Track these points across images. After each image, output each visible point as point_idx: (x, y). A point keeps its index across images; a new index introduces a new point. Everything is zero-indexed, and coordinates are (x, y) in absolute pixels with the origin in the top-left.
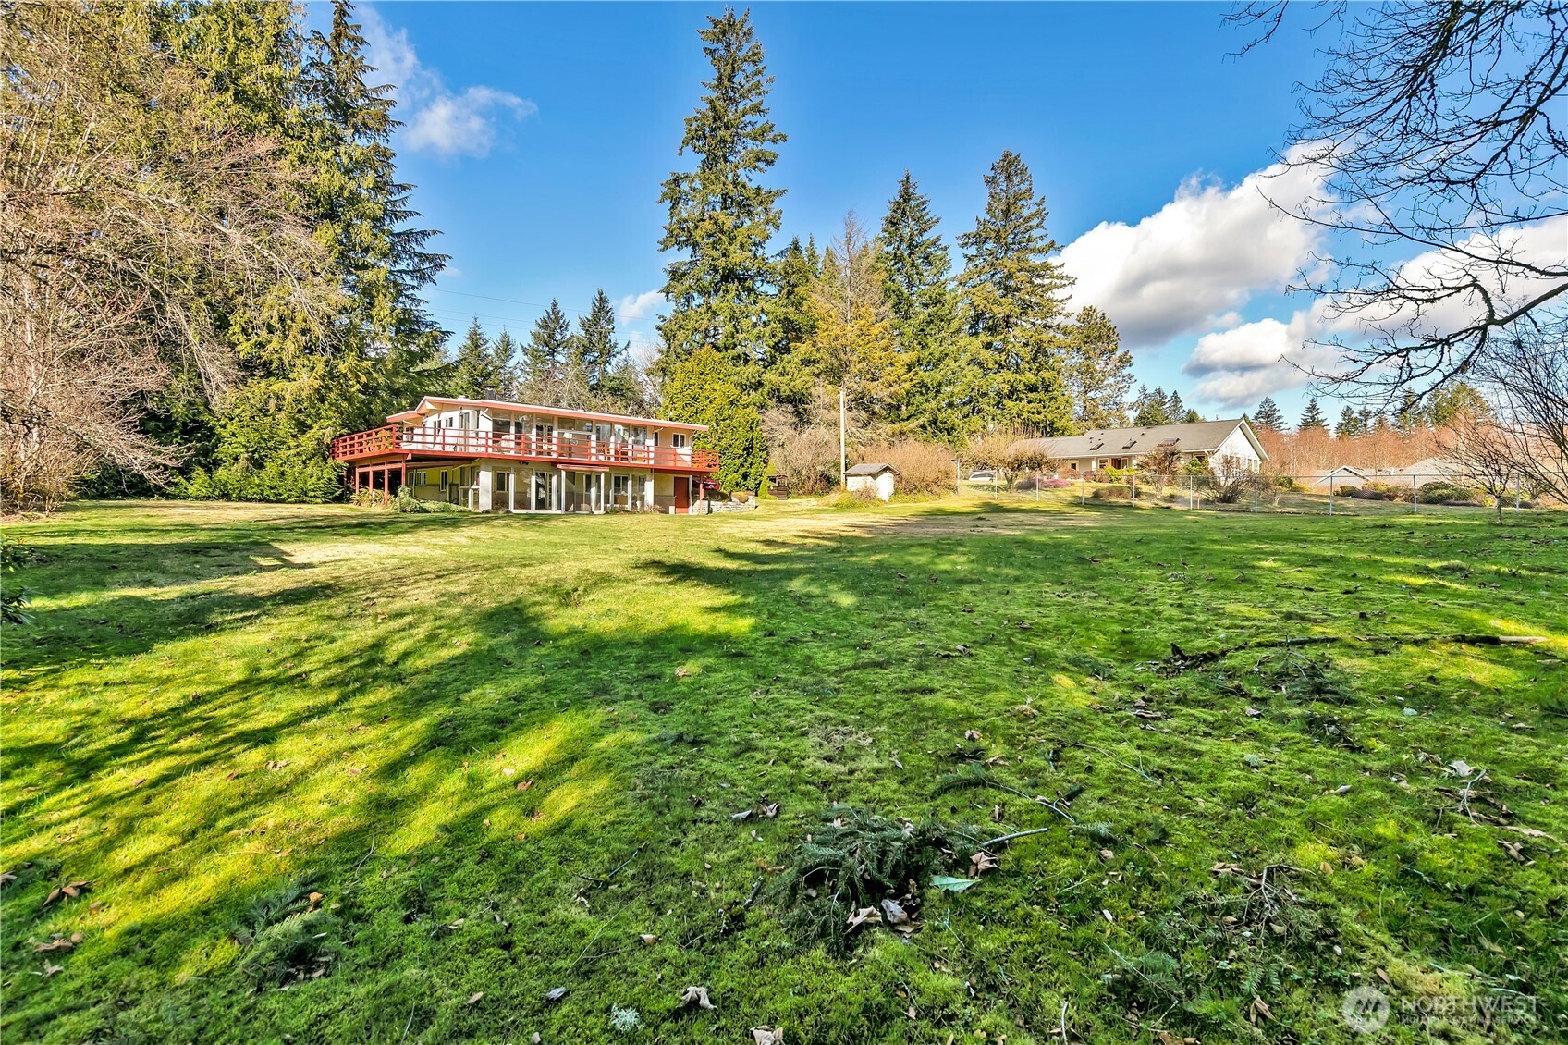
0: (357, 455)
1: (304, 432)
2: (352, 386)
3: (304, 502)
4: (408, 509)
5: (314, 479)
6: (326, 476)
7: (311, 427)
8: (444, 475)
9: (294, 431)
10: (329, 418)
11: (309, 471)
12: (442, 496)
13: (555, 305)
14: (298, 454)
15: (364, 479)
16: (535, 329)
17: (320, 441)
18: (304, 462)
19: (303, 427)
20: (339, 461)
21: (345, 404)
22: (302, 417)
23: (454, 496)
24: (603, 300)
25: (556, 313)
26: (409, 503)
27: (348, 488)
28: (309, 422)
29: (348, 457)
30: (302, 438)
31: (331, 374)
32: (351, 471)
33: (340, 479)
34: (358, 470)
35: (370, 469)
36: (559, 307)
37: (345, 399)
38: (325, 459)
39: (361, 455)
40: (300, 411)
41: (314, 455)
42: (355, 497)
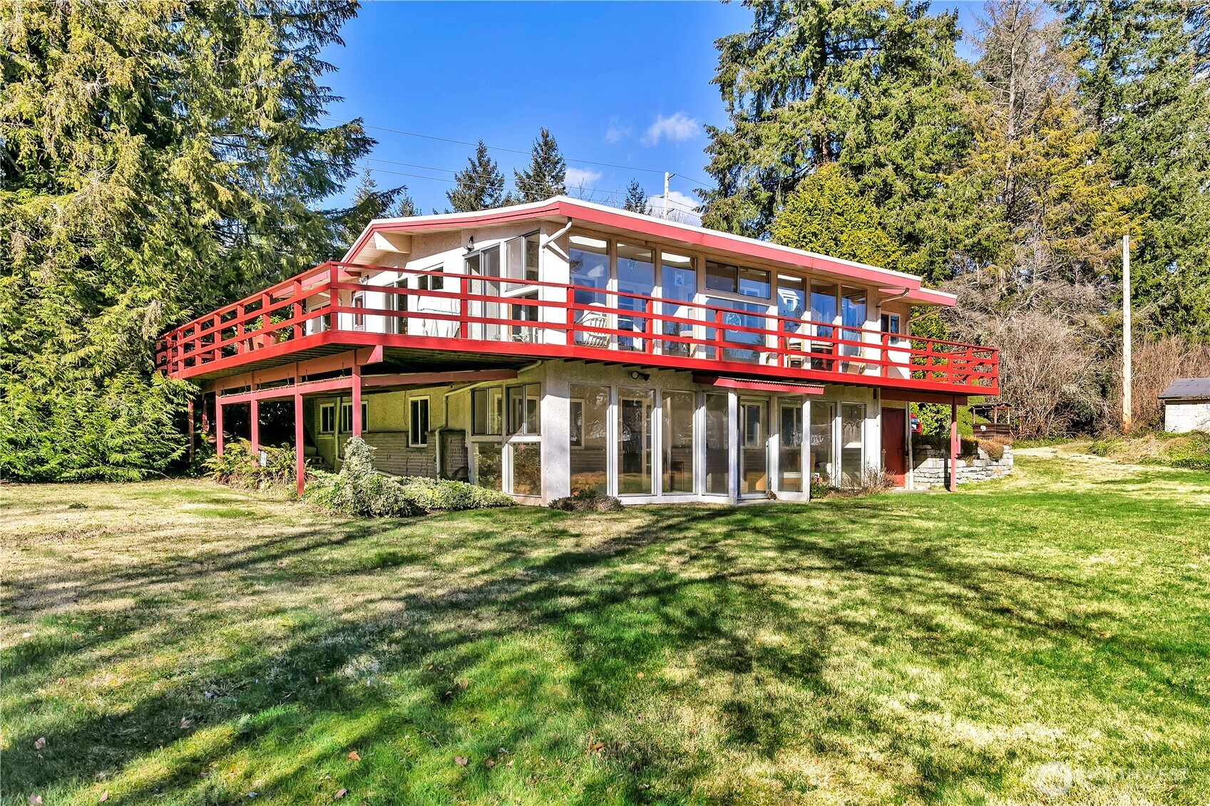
0: (220, 363)
1: (97, 313)
2: (200, 213)
3: (99, 478)
4: (377, 505)
5: (122, 422)
6: (150, 415)
7: (111, 302)
8: (420, 411)
9: (75, 309)
10: (150, 283)
11: (110, 400)
12: (417, 459)
13: (481, 152)
14: (84, 363)
15: (237, 422)
16: (455, 187)
17: (133, 334)
18: (99, 383)
19: (94, 301)
20: (178, 381)
21: (186, 253)
22: (91, 278)
23: (454, 463)
24: (548, 145)
25: (484, 164)
26: (378, 489)
27: (198, 441)
28: (108, 290)
29: (200, 368)
30: (95, 327)
31: (151, 177)
32: (204, 403)
33: (180, 421)
34: (221, 401)
35: (253, 397)
36: (489, 154)
37: (187, 242)
38: (146, 375)
39: (230, 362)
40: (86, 263)
41: (119, 367)
42: (215, 461)
